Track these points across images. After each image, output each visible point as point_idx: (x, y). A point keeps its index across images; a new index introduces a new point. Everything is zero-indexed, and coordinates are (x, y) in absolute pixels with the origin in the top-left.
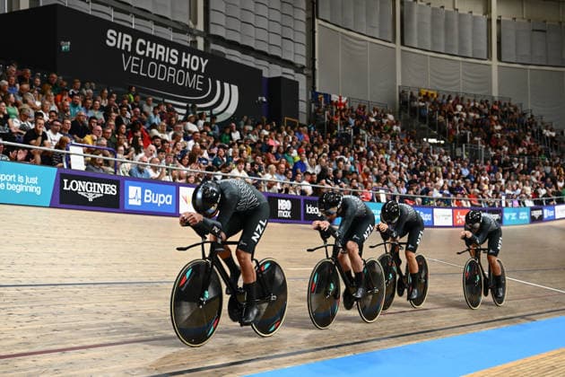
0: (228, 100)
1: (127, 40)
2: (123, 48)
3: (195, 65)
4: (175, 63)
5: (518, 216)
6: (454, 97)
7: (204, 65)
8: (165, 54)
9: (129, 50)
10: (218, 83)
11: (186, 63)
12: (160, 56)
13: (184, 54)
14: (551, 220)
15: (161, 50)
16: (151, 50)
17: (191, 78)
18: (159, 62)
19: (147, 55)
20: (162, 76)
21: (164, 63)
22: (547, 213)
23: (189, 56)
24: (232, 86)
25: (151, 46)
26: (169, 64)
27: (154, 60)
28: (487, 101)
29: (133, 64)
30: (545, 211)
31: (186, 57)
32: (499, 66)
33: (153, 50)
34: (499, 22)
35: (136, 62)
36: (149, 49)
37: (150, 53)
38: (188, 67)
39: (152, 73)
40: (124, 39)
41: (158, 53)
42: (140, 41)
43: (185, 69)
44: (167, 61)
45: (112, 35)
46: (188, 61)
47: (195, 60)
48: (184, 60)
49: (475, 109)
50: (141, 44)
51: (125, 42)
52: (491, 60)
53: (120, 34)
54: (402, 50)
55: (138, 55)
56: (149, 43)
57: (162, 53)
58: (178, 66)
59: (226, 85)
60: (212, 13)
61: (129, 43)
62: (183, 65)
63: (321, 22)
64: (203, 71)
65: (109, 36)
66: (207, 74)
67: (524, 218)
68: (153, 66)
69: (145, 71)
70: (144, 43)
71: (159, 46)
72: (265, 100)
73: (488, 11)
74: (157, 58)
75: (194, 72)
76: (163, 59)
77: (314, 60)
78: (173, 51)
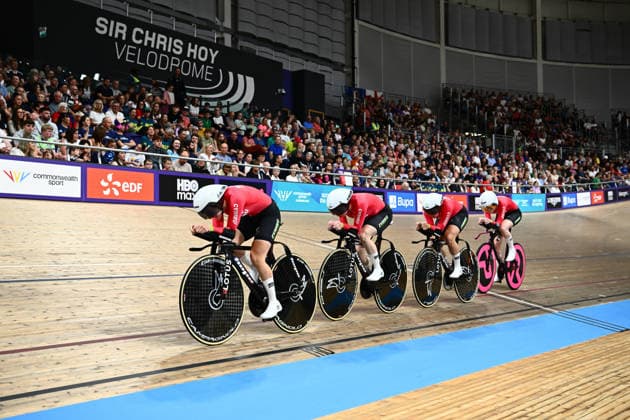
0: (242, 92)
1: (121, 28)
2: (116, 36)
3: (203, 56)
4: (179, 53)
5: (530, 203)
6: (497, 93)
7: (213, 56)
8: (167, 44)
9: (124, 38)
10: (231, 74)
11: (192, 54)
12: (161, 46)
13: (190, 45)
14: (571, 208)
15: (162, 40)
16: (150, 39)
17: (198, 68)
18: (160, 51)
19: (146, 44)
20: (163, 65)
21: (166, 52)
22: (567, 200)
23: (196, 46)
24: (248, 78)
25: (150, 36)
26: (172, 54)
27: (154, 49)
28: (531, 97)
29: (128, 53)
30: (565, 199)
31: (193, 47)
32: (544, 65)
33: (153, 40)
34: (543, 23)
35: (131, 50)
36: (147, 38)
37: (149, 42)
38: (195, 57)
39: (152, 63)
40: (117, 27)
41: (159, 42)
42: (136, 30)
43: (191, 59)
44: (169, 50)
45: (102, 22)
46: (195, 51)
47: (203, 51)
48: (190, 50)
49: (517, 104)
50: (138, 33)
51: (118, 31)
52: (536, 58)
53: (112, 23)
54: (447, 51)
55: (134, 44)
56: (147, 32)
57: (164, 43)
58: (183, 56)
59: (240, 77)
60: (240, 11)
61: (124, 32)
62: (189, 55)
63: (361, 22)
64: (213, 62)
65: (99, 24)
66: (217, 65)
67: (537, 205)
68: (152, 56)
69: (143, 59)
70: (142, 32)
71: (160, 36)
72: (284, 92)
73: (533, 12)
74: (158, 47)
75: (203, 63)
76: (164, 49)
77: (353, 58)
78: (176, 41)
